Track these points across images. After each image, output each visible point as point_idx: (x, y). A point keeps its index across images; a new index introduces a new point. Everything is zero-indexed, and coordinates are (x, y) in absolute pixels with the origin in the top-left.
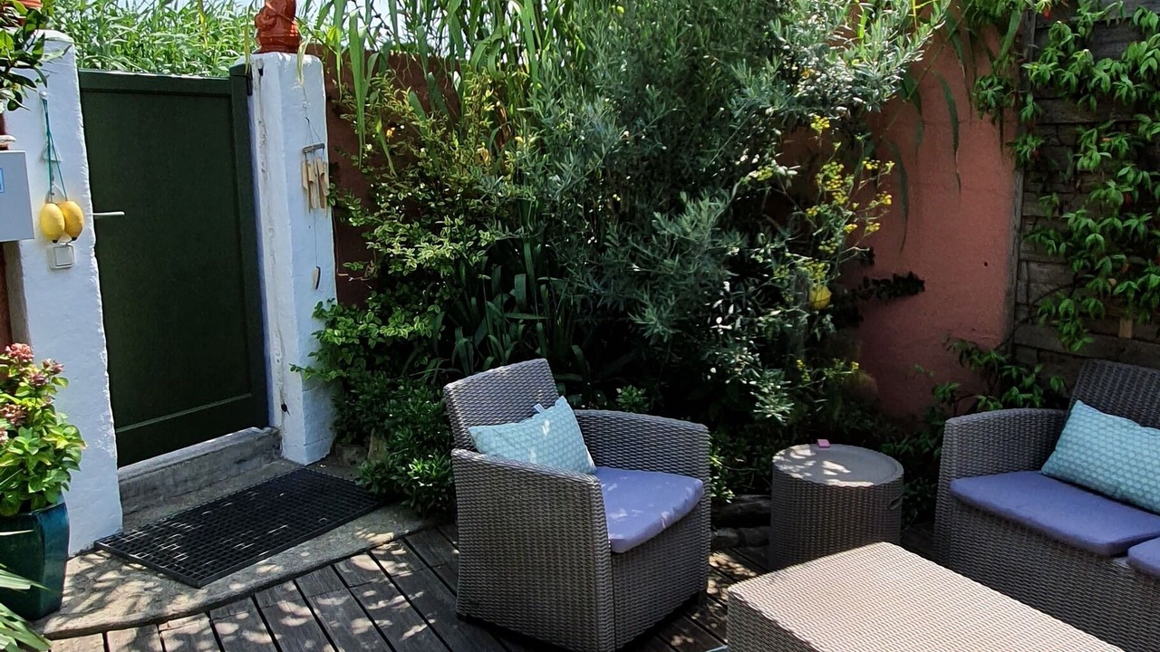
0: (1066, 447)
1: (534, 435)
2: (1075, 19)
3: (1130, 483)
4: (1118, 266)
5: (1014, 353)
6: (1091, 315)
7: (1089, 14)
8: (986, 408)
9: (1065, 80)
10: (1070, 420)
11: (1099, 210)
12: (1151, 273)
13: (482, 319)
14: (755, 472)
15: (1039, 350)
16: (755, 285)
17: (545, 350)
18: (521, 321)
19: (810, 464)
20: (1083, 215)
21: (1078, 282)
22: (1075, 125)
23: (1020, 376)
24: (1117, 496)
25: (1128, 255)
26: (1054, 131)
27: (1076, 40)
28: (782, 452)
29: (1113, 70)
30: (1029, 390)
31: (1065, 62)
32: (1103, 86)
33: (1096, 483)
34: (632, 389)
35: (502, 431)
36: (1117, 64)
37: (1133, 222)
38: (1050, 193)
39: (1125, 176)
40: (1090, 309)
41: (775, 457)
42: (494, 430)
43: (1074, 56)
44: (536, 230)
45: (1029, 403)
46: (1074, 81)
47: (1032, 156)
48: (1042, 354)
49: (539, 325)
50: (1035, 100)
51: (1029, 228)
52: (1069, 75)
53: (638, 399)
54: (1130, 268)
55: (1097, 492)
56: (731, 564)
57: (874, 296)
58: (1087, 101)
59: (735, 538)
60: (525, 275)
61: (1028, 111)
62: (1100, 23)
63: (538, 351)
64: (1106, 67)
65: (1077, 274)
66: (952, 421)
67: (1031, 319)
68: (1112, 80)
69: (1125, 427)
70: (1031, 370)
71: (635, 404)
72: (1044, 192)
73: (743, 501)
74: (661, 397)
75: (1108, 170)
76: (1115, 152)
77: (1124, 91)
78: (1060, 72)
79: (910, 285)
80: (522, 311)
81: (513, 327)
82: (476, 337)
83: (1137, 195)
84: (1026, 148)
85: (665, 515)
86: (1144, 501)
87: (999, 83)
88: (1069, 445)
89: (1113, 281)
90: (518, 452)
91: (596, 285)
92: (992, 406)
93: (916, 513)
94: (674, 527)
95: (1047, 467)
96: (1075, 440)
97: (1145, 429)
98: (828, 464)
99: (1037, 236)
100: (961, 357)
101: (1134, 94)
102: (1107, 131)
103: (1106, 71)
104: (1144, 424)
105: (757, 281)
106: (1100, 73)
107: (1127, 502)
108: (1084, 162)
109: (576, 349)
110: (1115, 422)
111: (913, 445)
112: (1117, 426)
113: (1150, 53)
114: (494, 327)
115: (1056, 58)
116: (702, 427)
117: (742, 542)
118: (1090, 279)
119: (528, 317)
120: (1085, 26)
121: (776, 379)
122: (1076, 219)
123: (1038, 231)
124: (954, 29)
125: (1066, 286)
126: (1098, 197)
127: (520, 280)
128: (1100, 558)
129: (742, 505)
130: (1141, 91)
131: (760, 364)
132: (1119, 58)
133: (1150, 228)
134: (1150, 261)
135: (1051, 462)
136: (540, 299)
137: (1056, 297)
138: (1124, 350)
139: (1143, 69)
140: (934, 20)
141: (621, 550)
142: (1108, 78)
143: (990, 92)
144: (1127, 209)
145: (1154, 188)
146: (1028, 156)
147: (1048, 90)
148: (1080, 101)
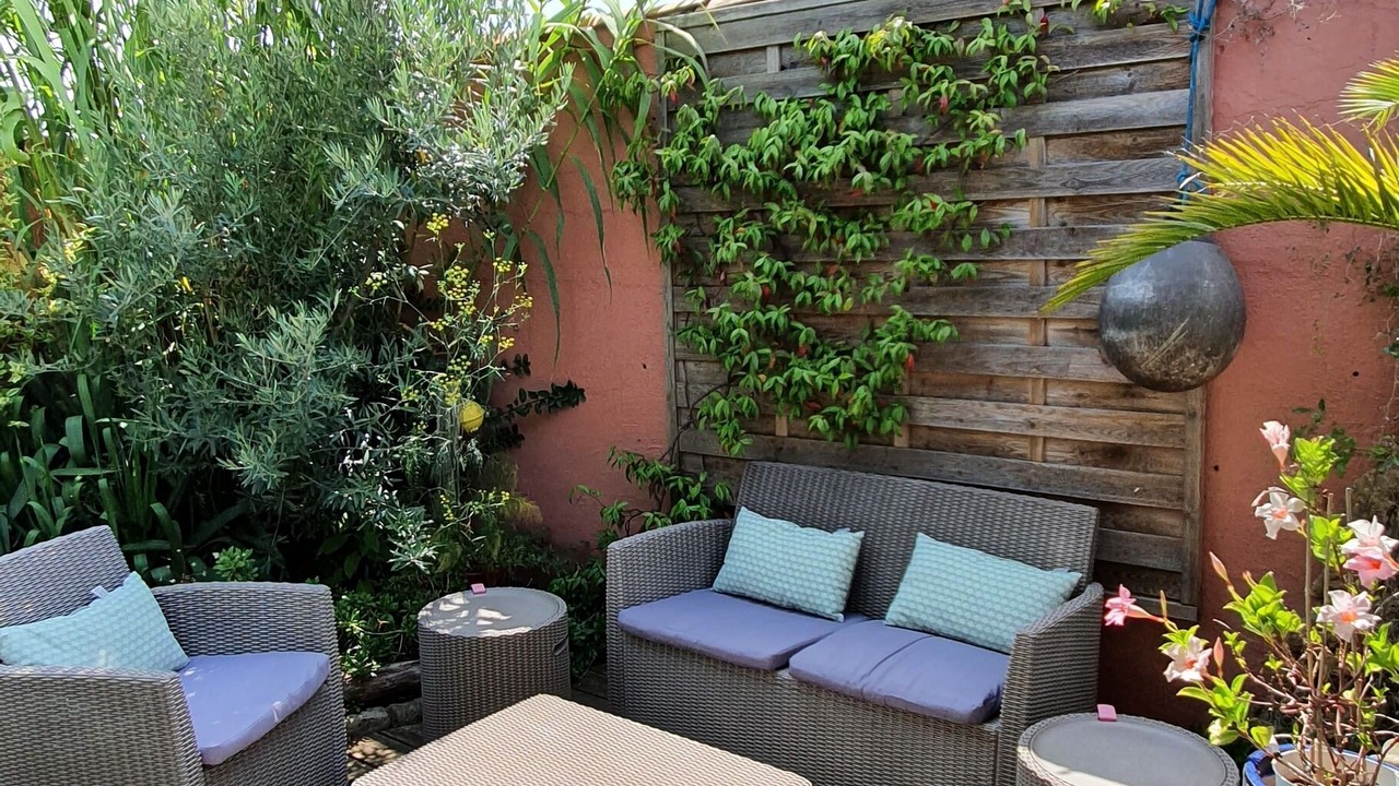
0: (733, 559)
1: (91, 629)
2: (701, 102)
3: (794, 588)
4: (764, 360)
5: (681, 462)
6: (746, 415)
7: (713, 98)
8: (654, 526)
9: (696, 167)
10: (736, 529)
11: (742, 303)
12: (794, 366)
13: (20, 482)
14: (404, 634)
15: (704, 456)
16: (381, 410)
17: (113, 513)
18: (78, 478)
19: (464, 614)
20: (726, 309)
21: (733, 380)
22: (713, 214)
23: (686, 488)
24: (785, 604)
25: (773, 348)
26: (695, 220)
27: (705, 126)
28: (429, 606)
29: (740, 157)
30: (696, 501)
31: (695, 148)
32: (732, 174)
33: (764, 593)
34: (234, 551)
35: (41, 630)
36: (744, 150)
37: (773, 315)
38: (697, 287)
39: (760, 267)
40: (744, 409)
41: (421, 613)
42: (29, 631)
43: (702, 142)
44: (86, 360)
45: (695, 516)
46: (705, 168)
47: (674, 248)
48: (707, 460)
49: (102, 482)
50: (672, 187)
51: (682, 325)
52: (701, 162)
53: (242, 564)
54: (776, 363)
55: (765, 603)
56: (379, 752)
57: (532, 410)
58: (721, 188)
59: (385, 719)
60: (81, 417)
61: (665, 201)
62: (725, 108)
63: (104, 516)
64: (734, 154)
65: (730, 373)
66: (614, 545)
67: (693, 422)
68: (740, 167)
69: (787, 530)
70: (696, 478)
71: (239, 570)
72: (691, 286)
73: (392, 671)
74: (280, 557)
75: (745, 260)
76: (750, 242)
77: (751, 179)
78: (691, 159)
79: (569, 395)
80: (80, 465)
81: (66, 487)
82: (12, 507)
83: (774, 286)
84: (667, 239)
85: (277, 704)
86: (807, 606)
87: (636, 169)
88: (736, 557)
89: (763, 377)
90: (66, 656)
91: (176, 426)
92: (659, 523)
93: (595, 653)
94: (293, 720)
95: (719, 583)
96: (741, 550)
97: (804, 530)
98: (483, 613)
99: (690, 332)
100: (628, 471)
101: (760, 182)
102: (742, 220)
103: (734, 158)
104: (803, 526)
105: (384, 405)
106: (728, 160)
107: (794, 609)
108: (724, 254)
109: (158, 508)
110: (777, 526)
111: (585, 577)
112: (779, 530)
113: (770, 141)
114: (38, 489)
115: (686, 144)
116: (324, 588)
117: (394, 722)
118: (744, 376)
119: (89, 472)
120: (712, 110)
121: (415, 519)
122: (720, 315)
123: (690, 328)
124: (587, 110)
125: (721, 386)
126: (739, 291)
127: (73, 424)
128: (766, 672)
129: (390, 676)
130: (768, 179)
131: (397, 503)
132: (746, 145)
133: (790, 320)
134: (793, 354)
135: (722, 577)
136: (103, 448)
137: (713, 398)
138: (781, 448)
139: (766, 157)
140: (555, 101)
141: (216, 760)
142: (736, 166)
143: (627, 179)
144: (766, 301)
145: (790, 278)
146: (670, 246)
147: (681, 178)
148: (714, 189)
